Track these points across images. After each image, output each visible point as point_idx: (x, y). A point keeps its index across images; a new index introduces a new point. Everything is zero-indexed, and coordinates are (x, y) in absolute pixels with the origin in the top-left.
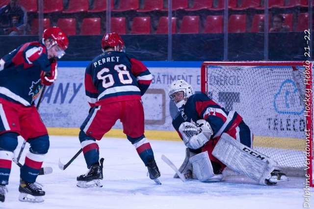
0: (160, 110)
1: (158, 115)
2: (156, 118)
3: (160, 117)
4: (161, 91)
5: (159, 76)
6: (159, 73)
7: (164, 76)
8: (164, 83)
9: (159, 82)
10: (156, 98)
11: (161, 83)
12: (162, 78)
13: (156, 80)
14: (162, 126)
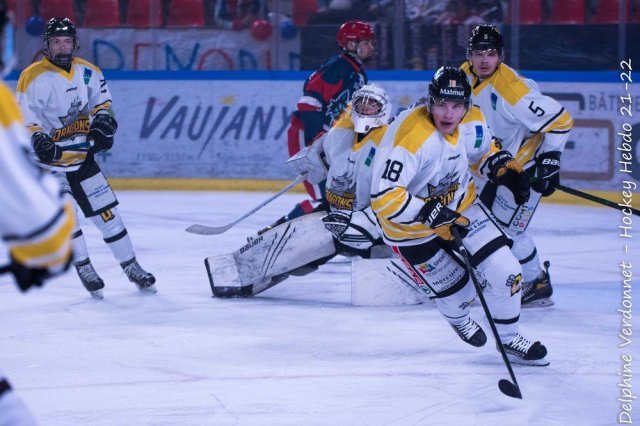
0: (605, 155)
1: (601, 164)
2: (597, 170)
3: (605, 168)
4: (606, 124)
5: (602, 99)
6: (602, 93)
7: (612, 97)
8: (612, 108)
9: (602, 108)
10: (597, 135)
11: (606, 109)
12: (608, 101)
13: (598, 104)
14: (607, 183)
